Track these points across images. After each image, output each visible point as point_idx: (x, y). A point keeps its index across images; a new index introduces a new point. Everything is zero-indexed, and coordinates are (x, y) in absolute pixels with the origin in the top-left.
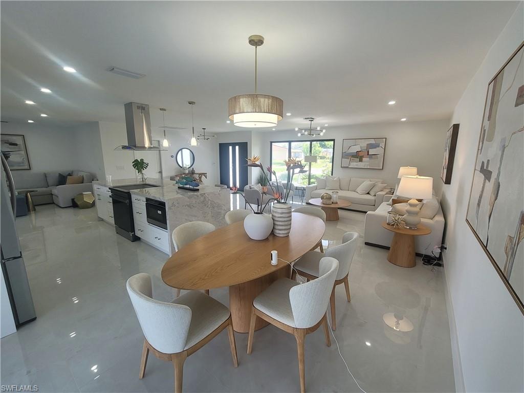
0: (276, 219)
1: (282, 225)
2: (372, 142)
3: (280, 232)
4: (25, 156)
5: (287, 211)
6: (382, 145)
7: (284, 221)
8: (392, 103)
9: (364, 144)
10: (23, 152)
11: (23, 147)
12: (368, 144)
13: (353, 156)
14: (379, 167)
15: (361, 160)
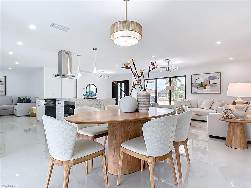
0: (139, 100)
1: (143, 104)
2: (212, 75)
3: (142, 108)
4: (4, 88)
5: (146, 95)
6: (219, 77)
7: (145, 101)
8: (219, 43)
9: (206, 77)
10: (3, 86)
11: (4, 83)
12: (208, 77)
13: (199, 86)
14: (218, 92)
15: (205, 88)
